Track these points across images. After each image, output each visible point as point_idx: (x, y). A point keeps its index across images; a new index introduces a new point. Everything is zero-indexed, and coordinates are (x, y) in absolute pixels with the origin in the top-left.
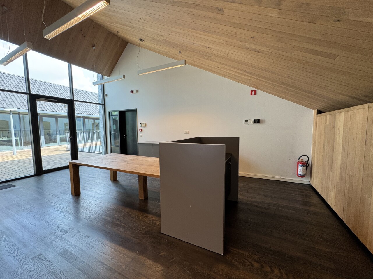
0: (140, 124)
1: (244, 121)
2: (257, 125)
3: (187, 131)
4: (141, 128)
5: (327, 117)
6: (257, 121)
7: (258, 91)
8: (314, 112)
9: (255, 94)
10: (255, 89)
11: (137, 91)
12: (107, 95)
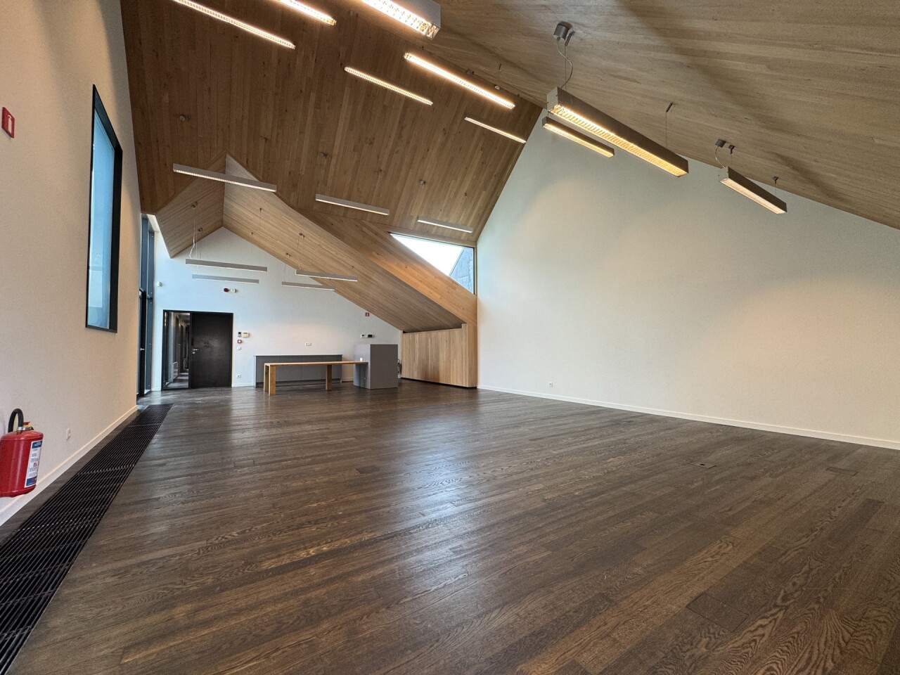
0: (240, 333)
1: (361, 335)
2: (370, 339)
3: (309, 343)
4: (239, 338)
5: (410, 335)
6: (370, 336)
7: (370, 314)
8: (400, 332)
9: (368, 316)
10: (368, 312)
11: (236, 291)
12: (161, 285)
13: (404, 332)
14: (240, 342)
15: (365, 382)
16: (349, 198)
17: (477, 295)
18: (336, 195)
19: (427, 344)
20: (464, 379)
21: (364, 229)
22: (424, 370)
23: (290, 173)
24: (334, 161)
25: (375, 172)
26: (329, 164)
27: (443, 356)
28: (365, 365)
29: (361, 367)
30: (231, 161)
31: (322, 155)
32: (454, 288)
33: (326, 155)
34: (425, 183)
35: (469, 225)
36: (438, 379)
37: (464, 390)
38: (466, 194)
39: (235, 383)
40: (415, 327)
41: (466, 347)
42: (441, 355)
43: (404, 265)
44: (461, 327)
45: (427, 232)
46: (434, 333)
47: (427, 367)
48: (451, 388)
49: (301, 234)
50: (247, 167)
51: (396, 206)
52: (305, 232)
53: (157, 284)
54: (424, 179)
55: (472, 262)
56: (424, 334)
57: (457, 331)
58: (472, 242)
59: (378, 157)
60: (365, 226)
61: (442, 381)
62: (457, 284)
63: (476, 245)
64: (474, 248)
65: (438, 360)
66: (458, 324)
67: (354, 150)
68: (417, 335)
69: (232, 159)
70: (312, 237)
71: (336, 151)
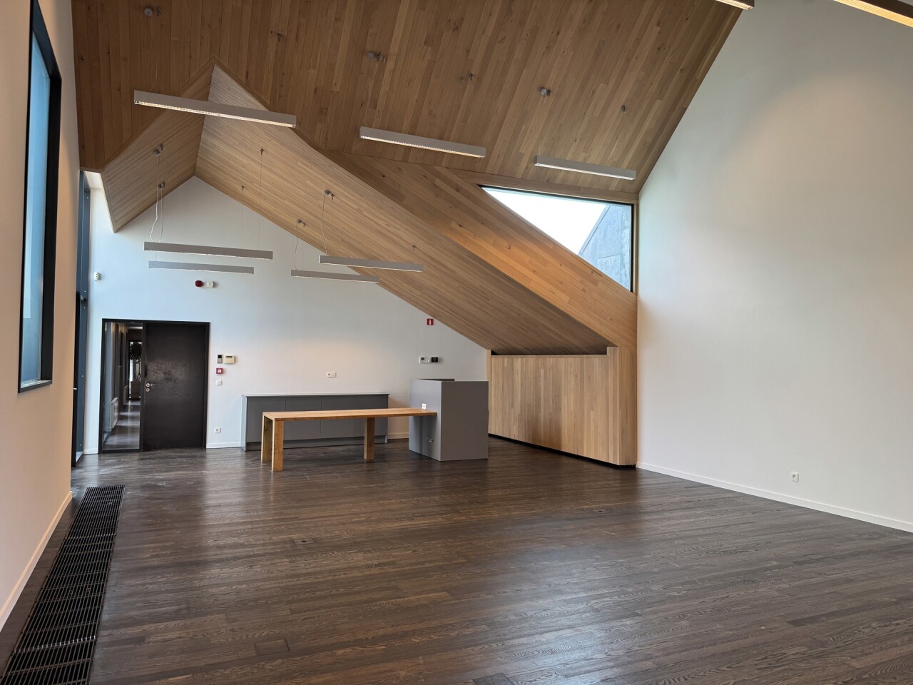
0: (220, 357)
1: (420, 359)
2: (435, 365)
3: (332, 373)
4: (220, 366)
5: (505, 360)
6: (435, 360)
7: (436, 321)
8: (487, 352)
9: (432, 324)
10: (432, 318)
11: (215, 285)
12: (100, 277)
13: (493, 353)
14: (221, 372)
15: (430, 447)
16: (412, 131)
17: (637, 294)
18: (390, 126)
19: (537, 379)
20: (611, 449)
21: (438, 182)
22: (532, 424)
23: (316, 90)
24: (390, 65)
25: (462, 78)
26: (381, 70)
27: (568, 404)
28: (431, 417)
29: (425, 421)
30: (220, 76)
31: (371, 55)
32: (595, 283)
33: (377, 55)
34: (549, 92)
35: (626, 164)
36: (559, 442)
37: (611, 471)
38: (624, 108)
39: (212, 442)
40: (515, 345)
41: (615, 392)
42: (564, 400)
43: (505, 244)
44: (605, 353)
45: (548, 180)
46: (550, 360)
47: (537, 419)
48: (586, 465)
49: (328, 192)
50: (247, 86)
51: (495, 138)
52: (335, 188)
53: (93, 276)
54: (549, 85)
55: (628, 232)
56: (531, 360)
57: (596, 360)
58: (630, 197)
59: (468, 51)
60: (439, 175)
61: (567, 448)
62: (600, 274)
63: (638, 199)
64: (632, 205)
65: (558, 409)
66: (599, 347)
67: (426, 43)
68: (518, 361)
69: (223, 73)
70: (346, 197)
71: (394, 49)
